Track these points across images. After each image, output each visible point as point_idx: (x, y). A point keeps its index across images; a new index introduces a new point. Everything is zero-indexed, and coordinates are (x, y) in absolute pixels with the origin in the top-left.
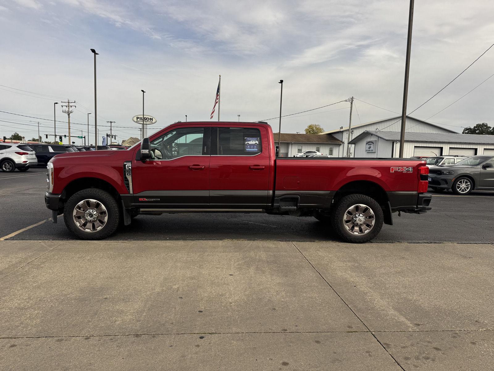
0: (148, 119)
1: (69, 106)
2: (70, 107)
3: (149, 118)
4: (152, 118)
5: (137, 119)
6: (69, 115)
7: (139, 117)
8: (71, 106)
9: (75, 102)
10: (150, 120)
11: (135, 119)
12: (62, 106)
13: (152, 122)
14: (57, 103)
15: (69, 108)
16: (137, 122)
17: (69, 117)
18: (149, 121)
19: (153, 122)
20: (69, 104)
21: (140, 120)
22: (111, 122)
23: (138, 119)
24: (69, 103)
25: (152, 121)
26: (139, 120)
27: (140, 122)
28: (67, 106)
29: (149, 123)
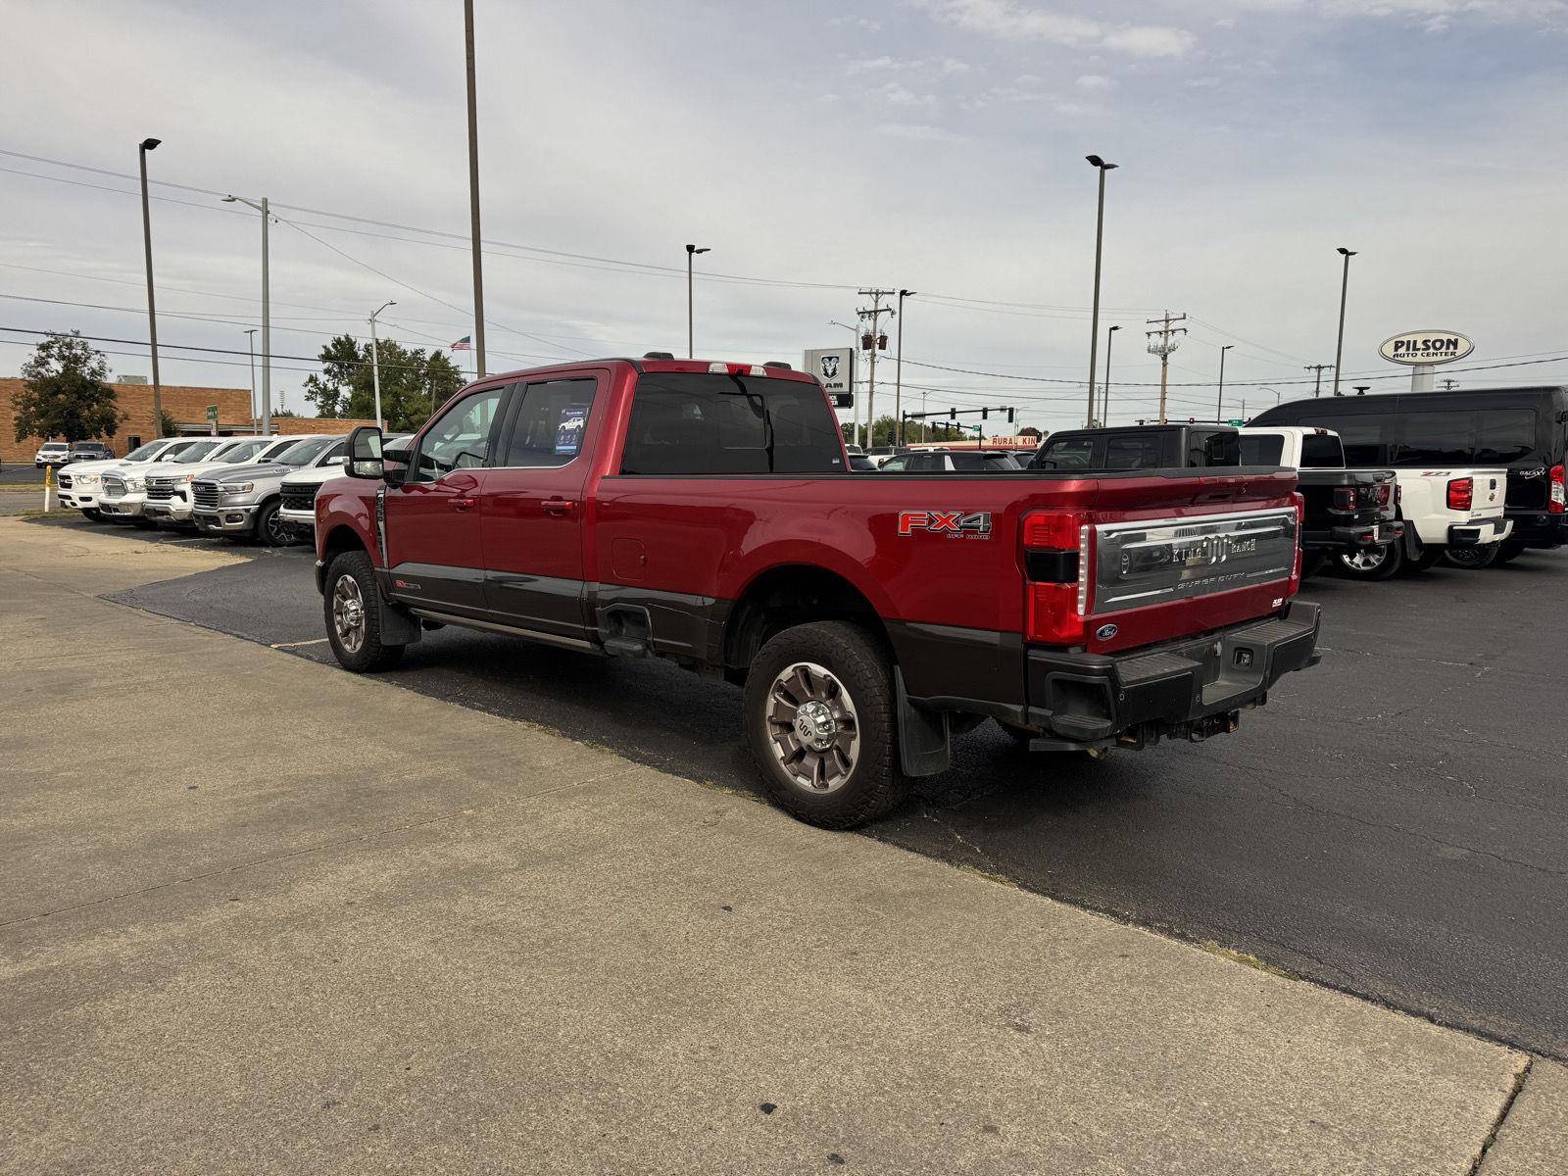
0: (1438, 345)
1: (1166, 332)
2: (1170, 333)
3: (1442, 341)
4: (1456, 340)
5: (1396, 350)
6: (1165, 358)
7: (1405, 339)
8: (1173, 332)
9: (1184, 318)
10: (1448, 348)
11: (1389, 350)
12: (1149, 334)
13: (1453, 354)
14: (1115, 328)
15: (1166, 339)
16: (1395, 359)
17: (1165, 365)
18: (1444, 350)
19: (1461, 350)
20: (1167, 327)
21: (1408, 349)
22: (1319, 368)
23: (1403, 345)
24: (1167, 321)
25: (1456, 348)
26: (1403, 350)
27: (1406, 359)
28: (1161, 333)
29: (1444, 358)
